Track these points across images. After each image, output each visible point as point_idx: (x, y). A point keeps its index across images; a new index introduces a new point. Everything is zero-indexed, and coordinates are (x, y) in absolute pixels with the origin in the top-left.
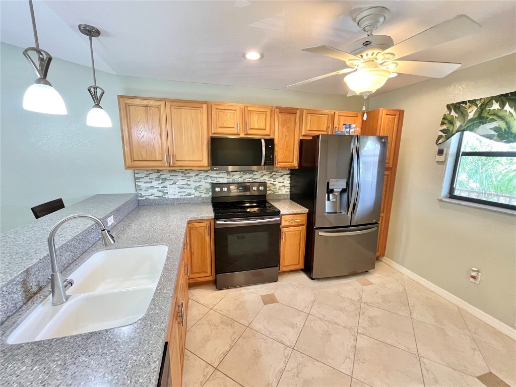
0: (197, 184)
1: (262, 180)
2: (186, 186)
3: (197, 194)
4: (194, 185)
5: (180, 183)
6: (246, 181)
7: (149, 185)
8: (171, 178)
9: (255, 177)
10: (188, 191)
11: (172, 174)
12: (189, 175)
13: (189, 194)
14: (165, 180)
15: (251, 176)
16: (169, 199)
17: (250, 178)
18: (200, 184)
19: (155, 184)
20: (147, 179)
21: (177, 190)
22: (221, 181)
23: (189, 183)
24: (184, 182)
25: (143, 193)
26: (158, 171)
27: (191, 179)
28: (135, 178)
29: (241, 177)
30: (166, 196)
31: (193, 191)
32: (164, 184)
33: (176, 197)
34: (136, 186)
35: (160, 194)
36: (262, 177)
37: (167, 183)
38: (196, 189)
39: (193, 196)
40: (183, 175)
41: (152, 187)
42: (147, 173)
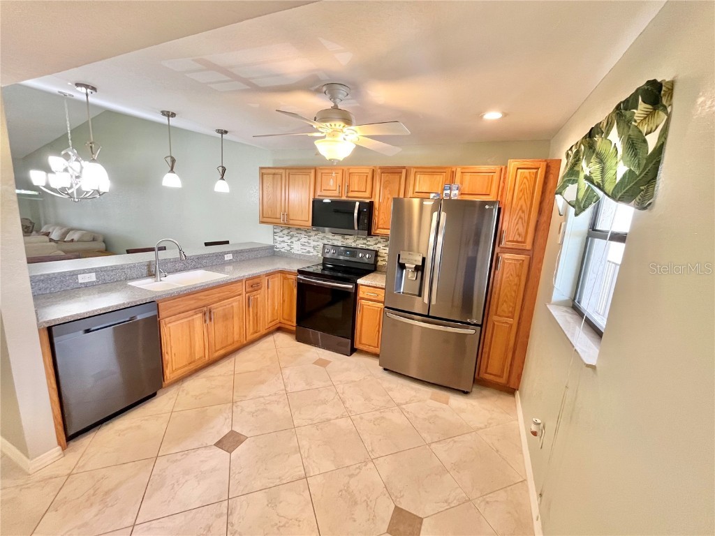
0: (316, 244)
1: (375, 247)
2: (307, 244)
3: (315, 253)
4: (313, 244)
5: (303, 240)
6: (359, 246)
7: (282, 239)
8: (297, 235)
9: (368, 243)
10: (308, 249)
11: (299, 232)
12: (310, 234)
13: (309, 252)
14: (292, 236)
15: (365, 242)
16: (294, 254)
17: (364, 244)
18: (318, 243)
19: (286, 238)
20: (281, 234)
21: (300, 247)
22: (336, 243)
23: (309, 241)
24: (306, 240)
25: (278, 246)
26: (289, 228)
27: (312, 238)
28: (275, 233)
29: (355, 242)
30: (292, 251)
31: (312, 250)
32: (292, 240)
33: (300, 252)
34: (274, 239)
35: (289, 248)
36: (376, 244)
37: (294, 239)
38: (314, 247)
39: (311, 254)
40: (305, 233)
41: (284, 242)
42: (281, 229)
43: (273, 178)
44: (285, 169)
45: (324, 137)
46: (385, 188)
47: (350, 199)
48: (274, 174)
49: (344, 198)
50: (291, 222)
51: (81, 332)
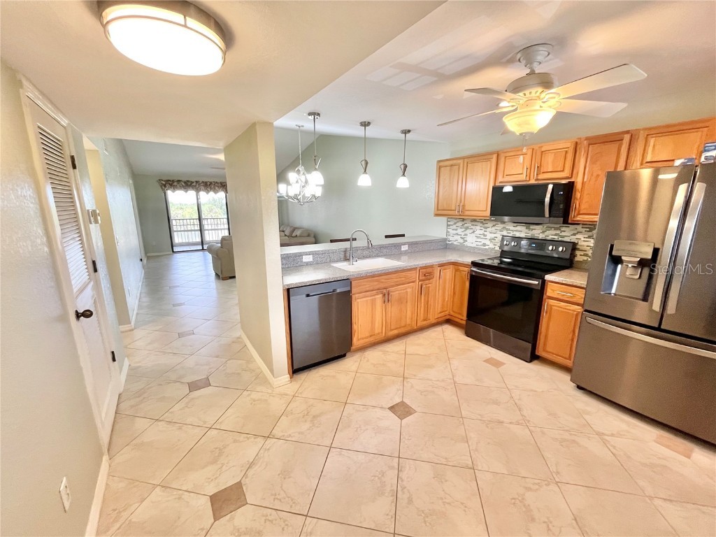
0: (493, 236)
1: (573, 239)
2: (482, 236)
3: (491, 246)
4: (490, 236)
5: (478, 232)
6: (549, 238)
7: (455, 232)
8: (472, 227)
9: (563, 234)
10: (484, 241)
11: (473, 223)
12: (486, 225)
13: (484, 245)
14: (467, 228)
15: (558, 232)
16: (467, 247)
17: (556, 235)
18: (495, 235)
19: (460, 231)
20: (454, 227)
21: (475, 239)
22: (518, 235)
23: (485, 233)
24: (482, 232)
25: (451, 238)
26: (463, 220)
27: (488, 230)
28: (448, 225)
29: (543, 232)
30: (466, 244)
31: (488, 242)
32: (465, 233)
33: (474, 245)
34: (448, 232)
35: (462, 241)
36: (574, 235)
37: (468, 232)
38: (491, 240)
39: (487, 247)
41: (457, 234)
42: (456, 221)
43: (451, 170)
44: (463, 158)
45: (516, 109)
46: (593, 162)
47: (540, 182)
48: (452, 166)
49: (533, 182)
50: (467, 213)
51: (304, 296)
